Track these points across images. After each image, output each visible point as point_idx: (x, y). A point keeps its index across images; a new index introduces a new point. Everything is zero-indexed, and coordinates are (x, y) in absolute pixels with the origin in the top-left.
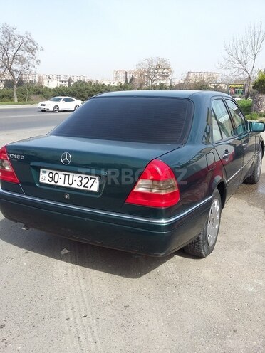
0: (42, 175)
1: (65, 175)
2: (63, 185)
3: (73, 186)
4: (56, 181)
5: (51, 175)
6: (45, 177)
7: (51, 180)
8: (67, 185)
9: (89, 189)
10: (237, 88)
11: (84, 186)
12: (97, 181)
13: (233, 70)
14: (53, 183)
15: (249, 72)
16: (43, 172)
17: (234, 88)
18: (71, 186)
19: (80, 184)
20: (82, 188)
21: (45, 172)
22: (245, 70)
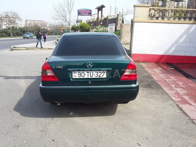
0: (74, 74)
1: (88, 72)
2: (87, 77)
3: (93, 77)
4: (83, 76)
5: (80, 74)
6: (76, 75)
7: (80, 76)
8: (89, 77)
9: (102, 77)
10: (64, 30)
11: (99, 76)
12: (105, 73)
13: (60, 20)
14: (81, 77)
15: (68, 21)
16: (74, 73)
17: (63, 30)
18: (92, 77)
19: (97, 75)
20: (98, 77)
21: (76, 73)
22: (66, 20)
